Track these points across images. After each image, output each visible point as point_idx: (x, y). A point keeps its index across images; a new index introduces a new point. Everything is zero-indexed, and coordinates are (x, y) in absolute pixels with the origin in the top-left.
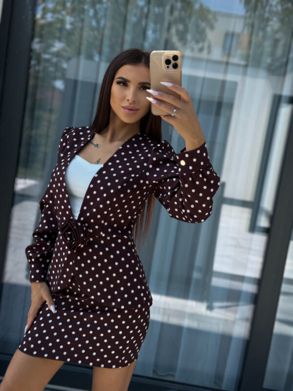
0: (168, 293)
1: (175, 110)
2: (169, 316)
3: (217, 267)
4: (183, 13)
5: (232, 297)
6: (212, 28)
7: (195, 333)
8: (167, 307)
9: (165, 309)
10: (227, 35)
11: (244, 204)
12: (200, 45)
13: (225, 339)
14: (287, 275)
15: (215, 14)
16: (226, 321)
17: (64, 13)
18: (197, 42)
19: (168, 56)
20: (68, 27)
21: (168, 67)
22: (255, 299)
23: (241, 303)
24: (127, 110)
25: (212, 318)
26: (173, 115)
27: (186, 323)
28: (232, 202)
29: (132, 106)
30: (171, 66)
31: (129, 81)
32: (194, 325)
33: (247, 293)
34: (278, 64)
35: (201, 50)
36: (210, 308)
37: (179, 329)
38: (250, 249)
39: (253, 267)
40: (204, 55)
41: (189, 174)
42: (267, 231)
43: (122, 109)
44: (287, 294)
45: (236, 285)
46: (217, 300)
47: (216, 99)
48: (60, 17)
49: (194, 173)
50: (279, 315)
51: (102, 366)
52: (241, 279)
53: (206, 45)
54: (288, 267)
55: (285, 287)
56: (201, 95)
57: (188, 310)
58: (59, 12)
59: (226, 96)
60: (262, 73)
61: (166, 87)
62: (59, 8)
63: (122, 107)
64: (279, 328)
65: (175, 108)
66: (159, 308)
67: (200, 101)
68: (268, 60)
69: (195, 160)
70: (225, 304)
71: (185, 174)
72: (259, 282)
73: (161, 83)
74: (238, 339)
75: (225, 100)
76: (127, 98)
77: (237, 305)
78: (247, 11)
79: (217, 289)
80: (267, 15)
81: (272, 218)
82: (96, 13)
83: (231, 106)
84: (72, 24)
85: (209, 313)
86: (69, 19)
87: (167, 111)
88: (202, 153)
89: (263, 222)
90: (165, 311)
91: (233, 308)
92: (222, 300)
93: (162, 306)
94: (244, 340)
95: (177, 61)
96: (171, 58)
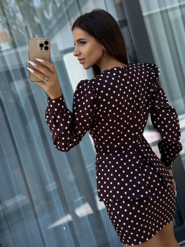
21: (41, 49)
65: (47, 77)
95: (48, 45)
96: (43, 43)
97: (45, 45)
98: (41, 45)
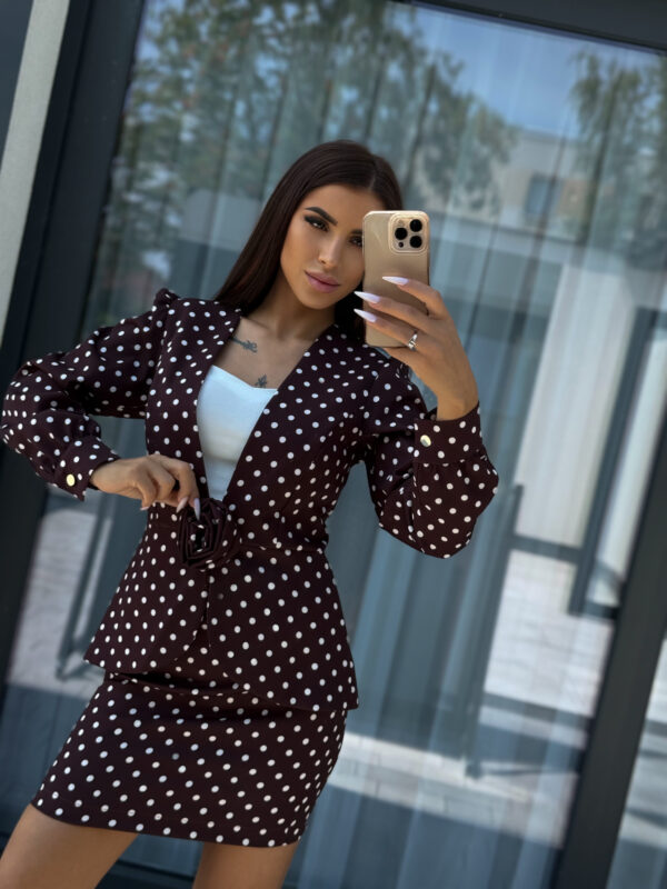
0: (381, 734)
1: (415, 337)
2: (379, 783)
3: (495, 683)
4: (442, 124)
5: (528, 753)
6: (504, 159)
7: (436, 824)
8: (375, 762)
9: (371, 768)
10: (536, 180)
11: (560, 552)
12: (476, 195)
13: (508, 844)
14: (653, 713)
15: (514, 132)
16: (510, 803)
17: (178, 106)
18: (470, 187)
19: (401, 222)
20: (186, 137)
21: (401, 245)
22: (580, 762)
23: (546, 767)
24: (315, 282)
25: (479, 795)
26: (411, 346)
27: (420, 801)
28: (536, 547)
29: (329, 276)
30: (407, 241)
31: (334, 223)
32: (436, 805)
33: (562, 747)
34: (649, 243)
35: (477, 205)
36: (474, 772)
37: (403, 813)
38: (570, 651)
39: (577, 690)
40: (485, 215)
41: (436, 466)
42: (612, 615)
43: (305, 277)
44: (652, 755)
45: (536, 727)
46: (490, 757)
47: (513, 307)
48: (170, 114)
49: (446, 465)
50: (632, 801)
51: (246, 842)
52: (549, 714)
53: (489, 195)
54: (657, 696)
55: (648, 741)
56: (479, 294)
57: (426, 774)
58: (167, 103)
59: (536, 299)
60: (616, 263)
61: (394, 286)
62: (168, 94)
63: (307, 273)
64: (631, 829)
65: (416, 333)
66: (357, 764)
67: (476, 308)
68: (628, 235)
69: (452, 440)
70: (509, 766)
71: (426, 465)
72: (591, 725)
73: (385, 278)
74: (538, 846)
75: (532, 311)
76: (321, 258)
77: (538, 772)
78: (583, 130)
79: (493, 732)
80: (627, 139)
81: (624, 588)
82: (250, 111)
83: (543, 324)
84: (195, 131)
85: (470, 783)
86: (189, 121)
87: (399, 339)
88: (468, 427)
89: (602, 594)
90: (373, 772)
91: (529, 778)
92: (501, 758)
93: (365, 760)
94: (551, 849)
95: (420, 232)
96: (407, 226)
97: (411, 234)
98: (400, 233)
